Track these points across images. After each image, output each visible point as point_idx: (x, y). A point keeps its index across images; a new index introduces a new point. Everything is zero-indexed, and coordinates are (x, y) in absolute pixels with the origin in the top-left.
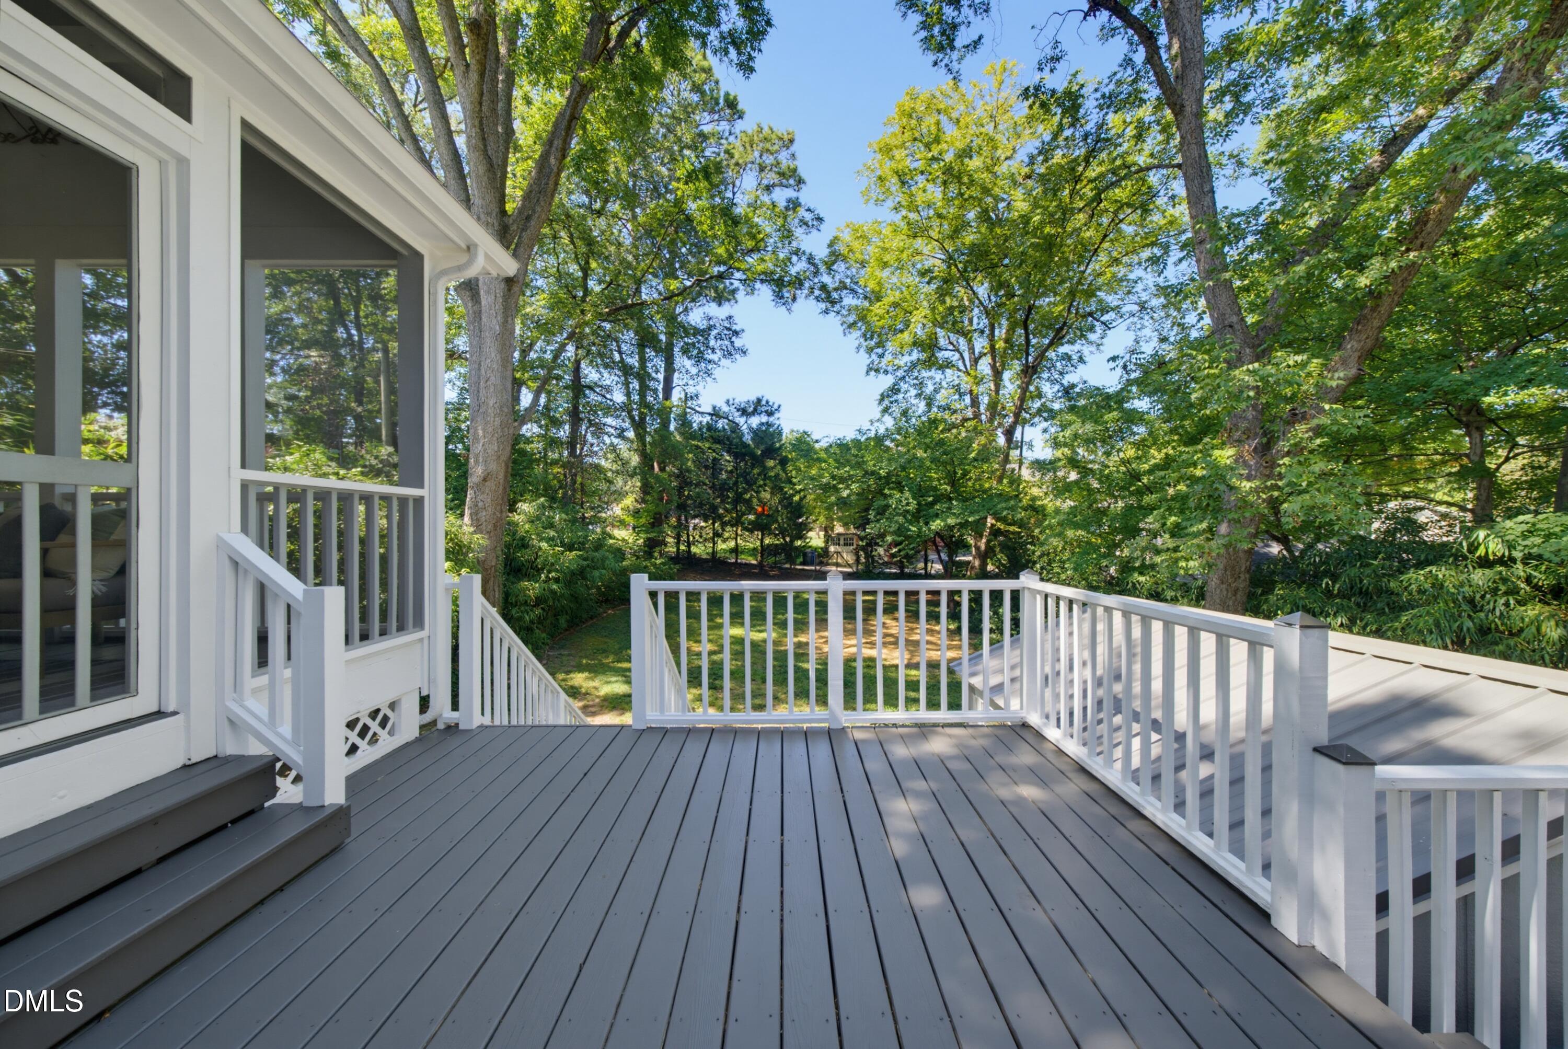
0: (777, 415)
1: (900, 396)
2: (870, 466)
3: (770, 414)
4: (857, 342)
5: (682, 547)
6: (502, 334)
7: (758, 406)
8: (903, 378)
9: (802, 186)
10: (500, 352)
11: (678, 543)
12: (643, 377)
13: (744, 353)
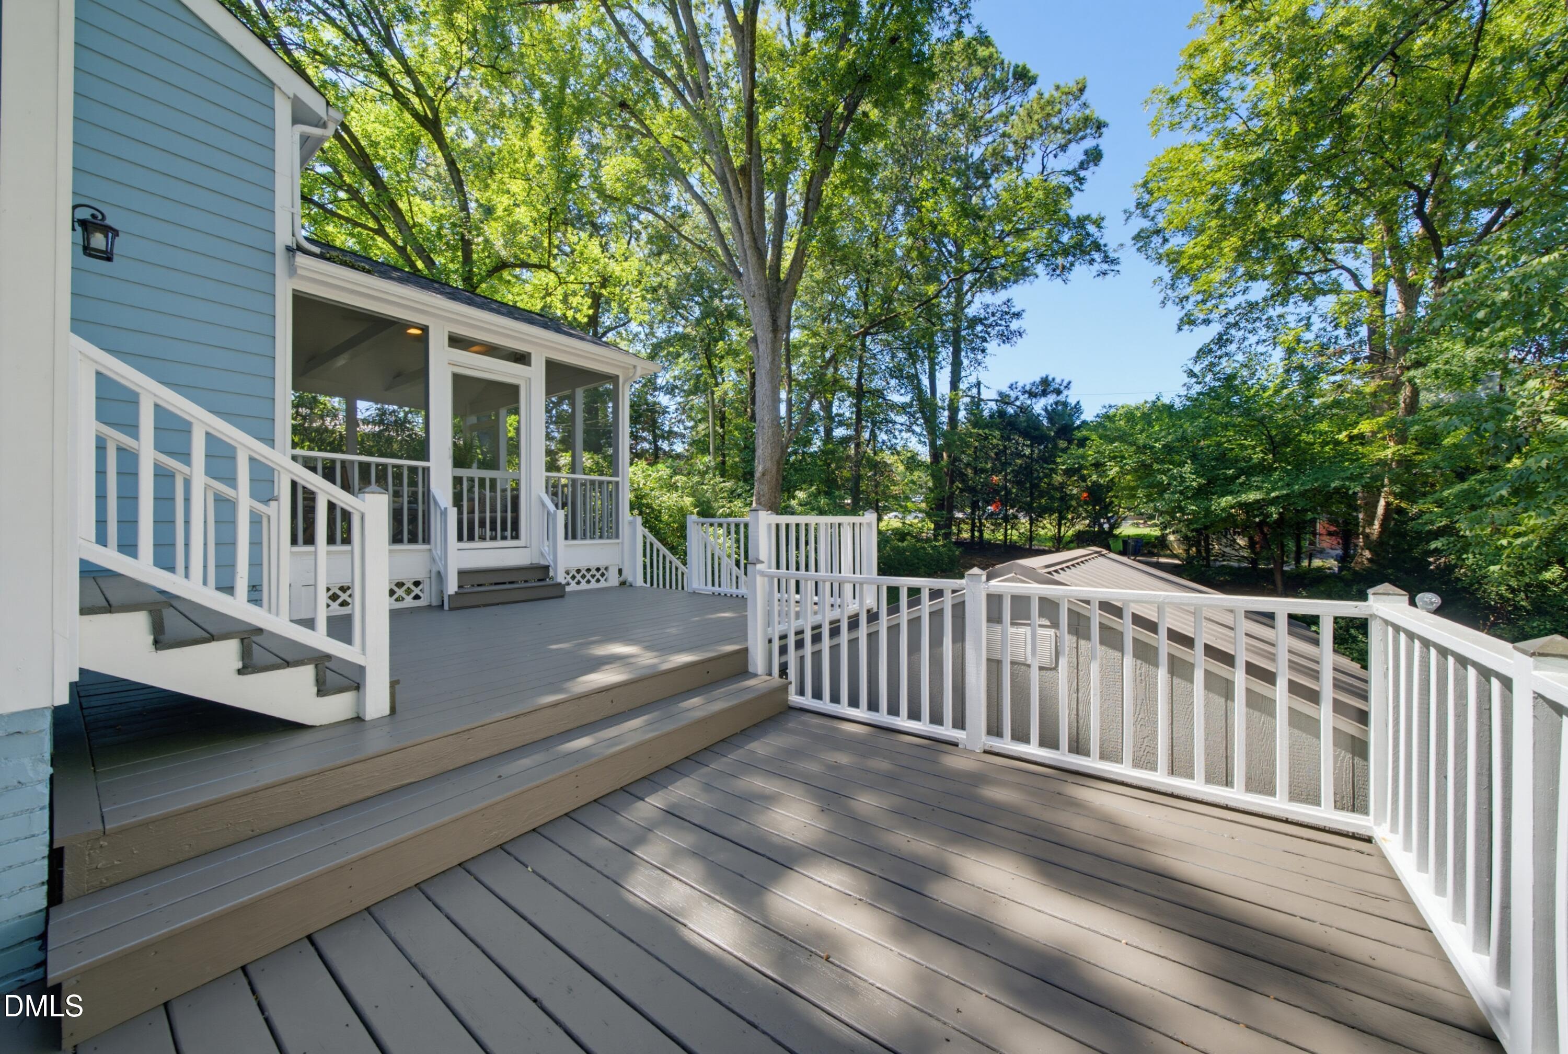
0: (1065, 393)
1: (1232, 348)
2: (1141, 439)
3: (1059, 392)
4: (1163, 295)
5: (976, 534)
6: (771, 369)
7: (1045, 386)
8: (1236, 325)
9: (1104, 130)
10: (771, 382)
11: (972, 531)
12: (914, 379)
13: (1020, 335)
